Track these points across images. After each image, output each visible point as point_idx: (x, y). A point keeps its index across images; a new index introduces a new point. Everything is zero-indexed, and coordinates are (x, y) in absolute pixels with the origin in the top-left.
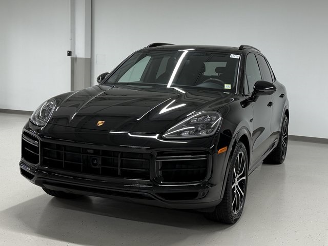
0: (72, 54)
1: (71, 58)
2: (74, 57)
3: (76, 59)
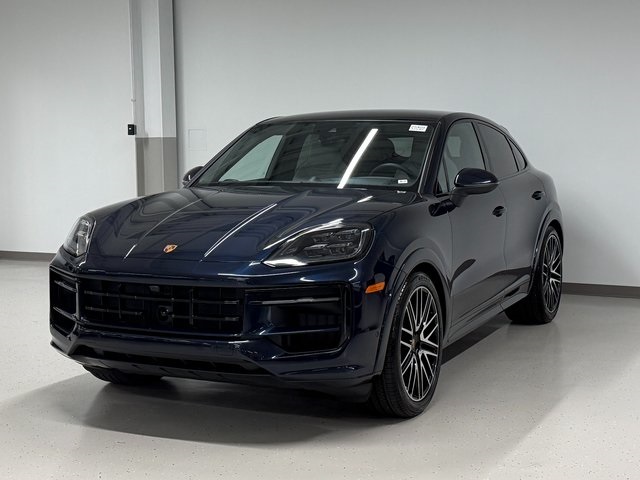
0: (138, 130)
1: (136, 139)
2: (143, 137)
3: (146, 140)
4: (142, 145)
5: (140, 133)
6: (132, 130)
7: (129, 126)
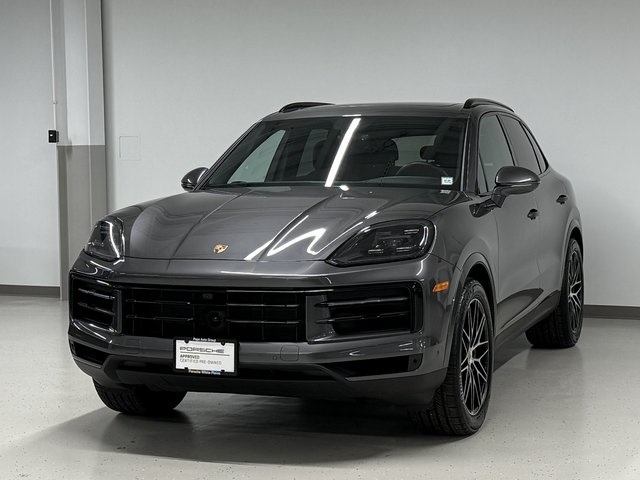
0: (61, 137)
1: (58, 147)
2: (66, 145)
3: (70, 148)
4: (65, 153)
5: (62, 141)
6: (53, 137)
7: (50, 132)
